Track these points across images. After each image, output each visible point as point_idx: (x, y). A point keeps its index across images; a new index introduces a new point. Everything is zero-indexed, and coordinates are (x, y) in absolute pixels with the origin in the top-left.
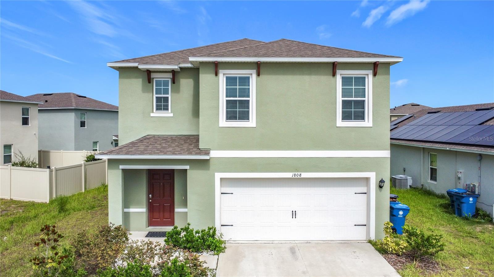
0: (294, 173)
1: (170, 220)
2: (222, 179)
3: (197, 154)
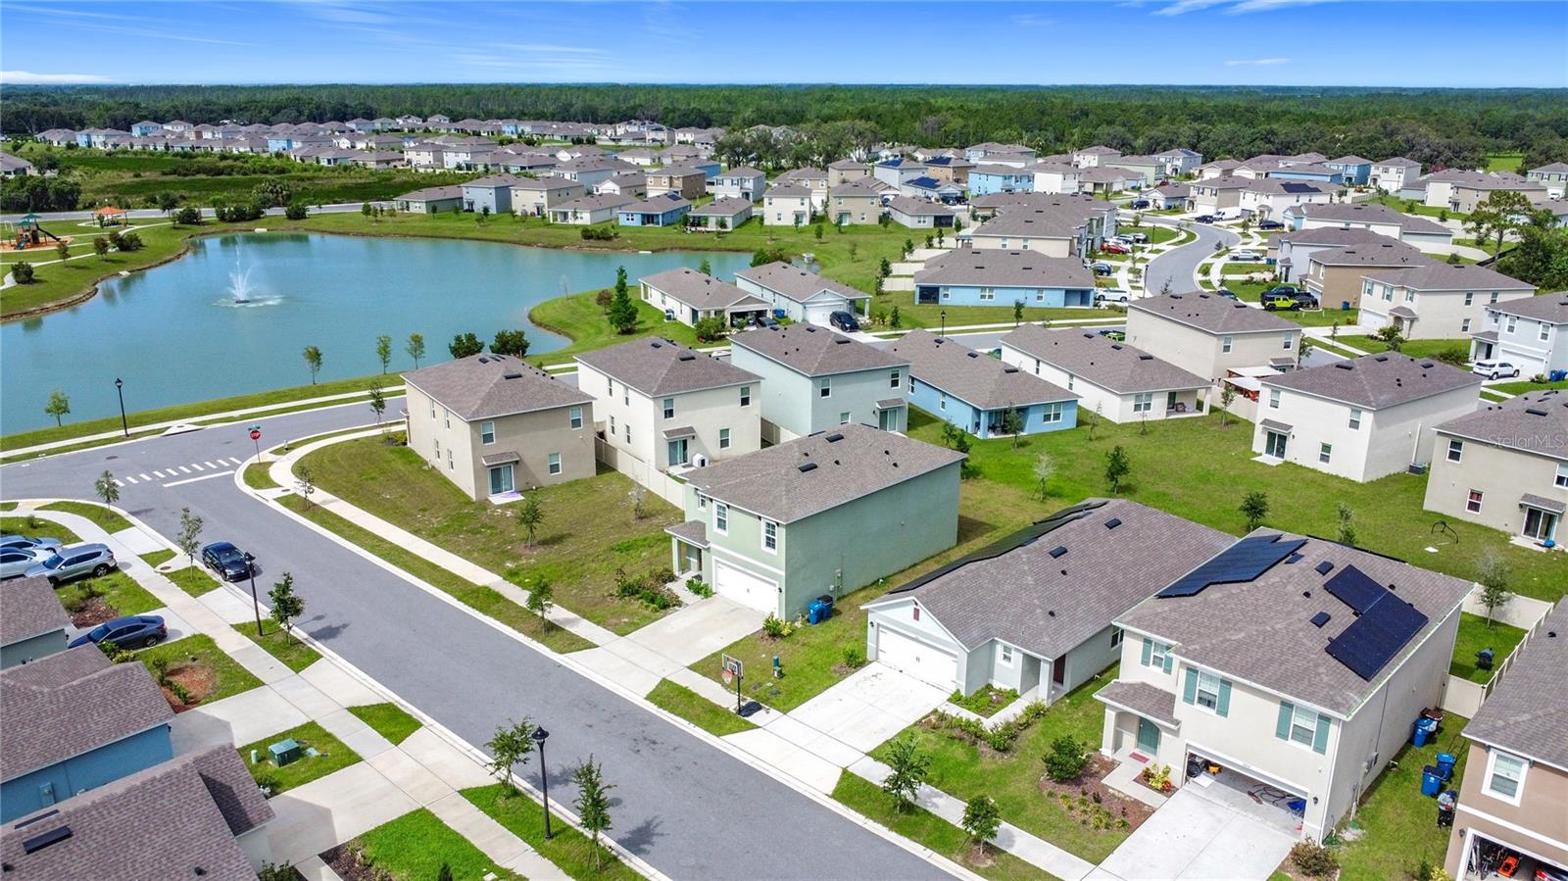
0: (745, 569)
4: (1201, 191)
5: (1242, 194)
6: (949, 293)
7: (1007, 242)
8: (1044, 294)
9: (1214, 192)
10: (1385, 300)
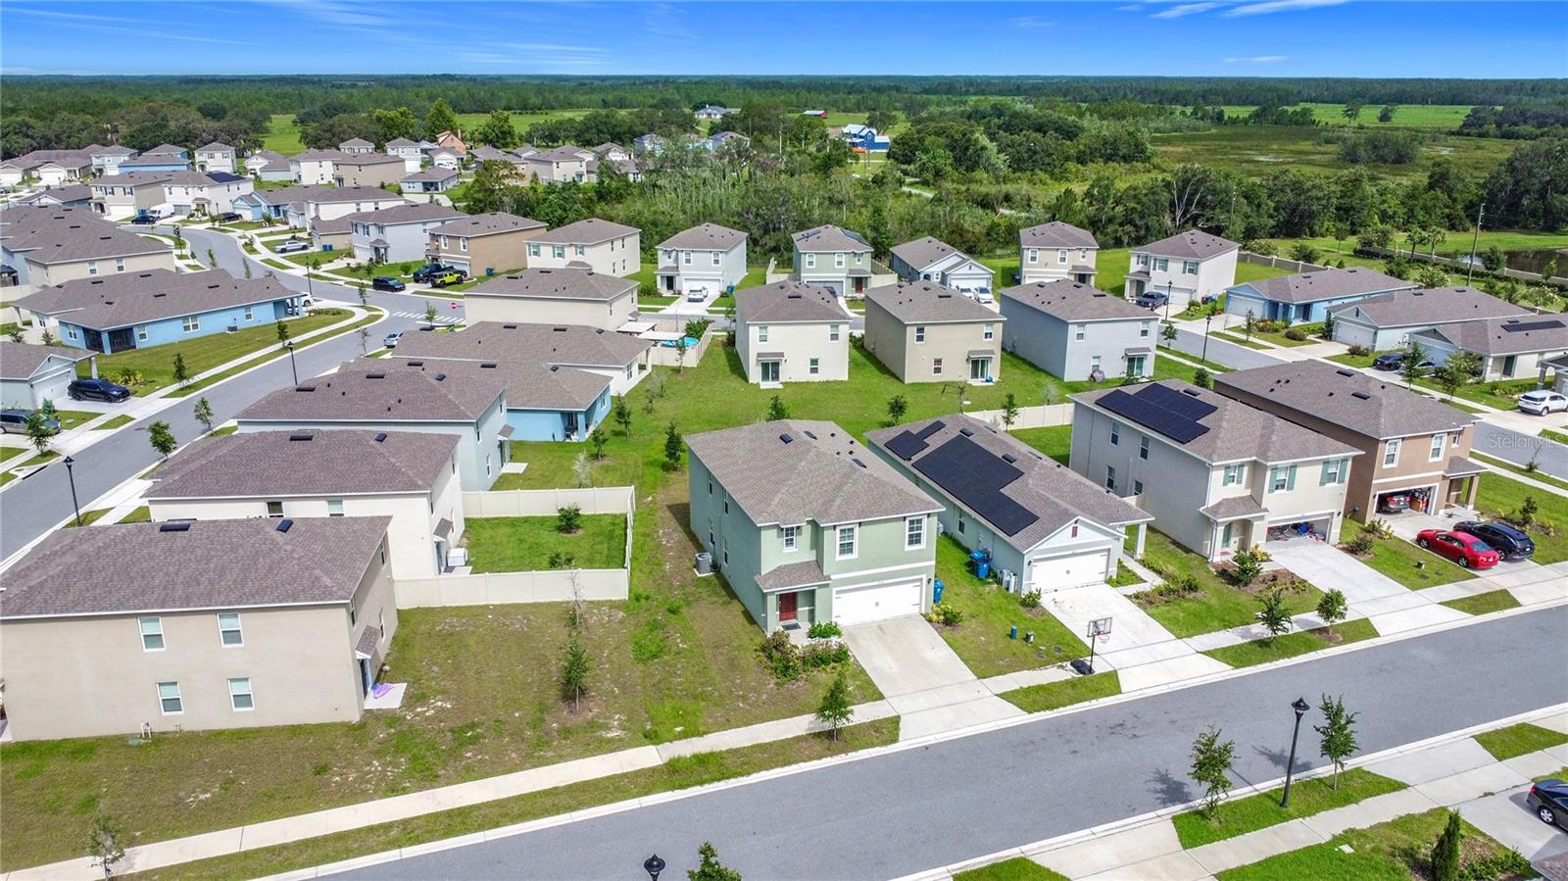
0: (880, 582)
2: (837, 591)
3: (822, 579)
4: (109, 190)
5: (166, 189)
6: (146, 332)
7: (96, 266)
8: (252, 311)
9: (128, 190)
10: (557, 258)
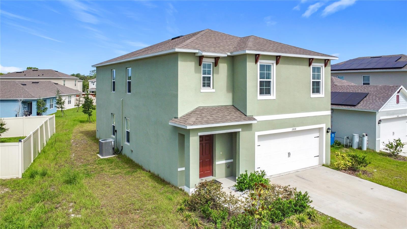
0: (293, 128)
1: (209, 172)
2: (259, 136)
3: (245, 120)
